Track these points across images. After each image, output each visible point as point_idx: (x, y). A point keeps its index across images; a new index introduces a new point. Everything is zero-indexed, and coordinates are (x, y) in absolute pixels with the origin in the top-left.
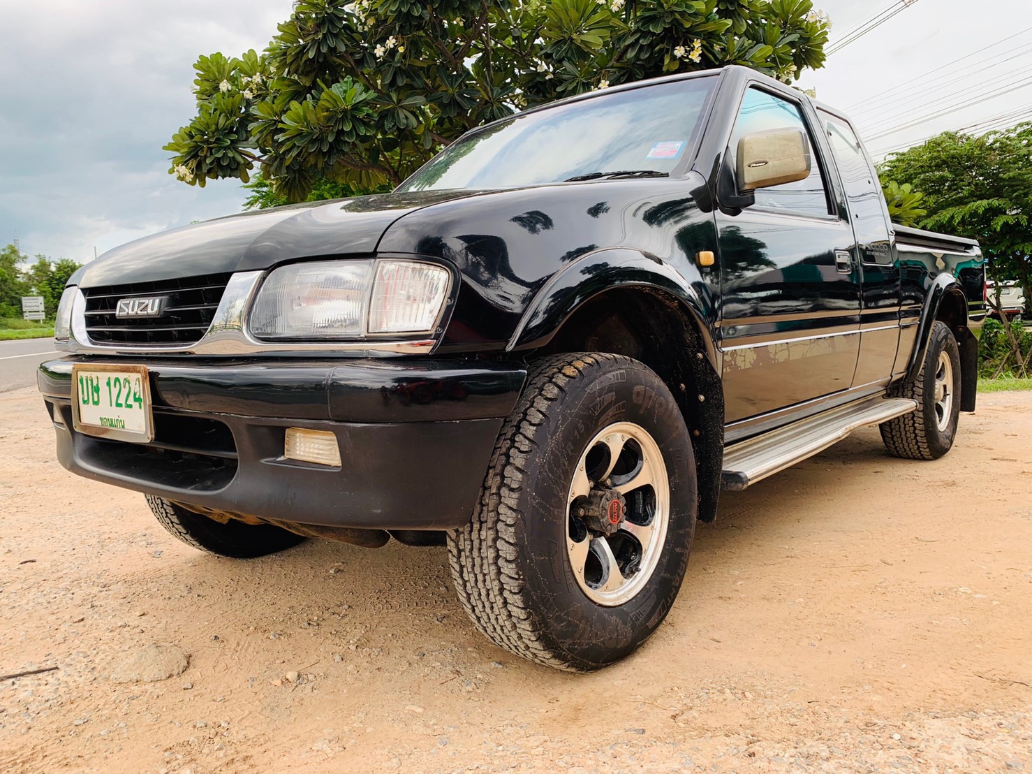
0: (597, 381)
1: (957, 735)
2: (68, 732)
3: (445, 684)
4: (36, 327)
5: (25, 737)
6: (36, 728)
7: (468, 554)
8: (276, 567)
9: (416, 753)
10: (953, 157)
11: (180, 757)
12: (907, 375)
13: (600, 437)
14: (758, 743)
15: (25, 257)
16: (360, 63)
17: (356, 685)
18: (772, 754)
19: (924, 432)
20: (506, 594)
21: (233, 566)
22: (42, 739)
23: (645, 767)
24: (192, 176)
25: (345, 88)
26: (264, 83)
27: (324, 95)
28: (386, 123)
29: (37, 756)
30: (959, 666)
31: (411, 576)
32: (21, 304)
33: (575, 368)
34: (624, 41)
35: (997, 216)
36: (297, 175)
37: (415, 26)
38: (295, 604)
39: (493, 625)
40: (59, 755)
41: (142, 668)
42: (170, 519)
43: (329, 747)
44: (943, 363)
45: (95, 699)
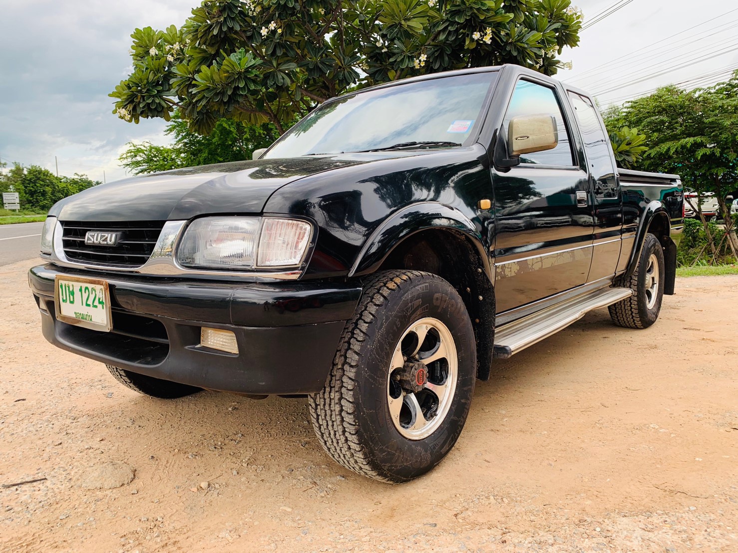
0: (409, 292)
1: (637, 529)
2: (55, 524)
3: (306, 491)
4: (13, 215)
5: (27, 527)
6: (34, 521)
7: (322, 407)
8: (192, 406)
9: (287, 540)
10: (670, 106)
11: (131, 541)
12: (626, 272)
13: (412, 328)
14: (509, 534)
15: (5, 164)
16: (250, 38)
17: (247, 492)
18: (517, 541)
19: (637, 310)
20: (347, 434)
21: (163, 404)
22: (39, 529)
23: (435, 550)
24: (129, 116)
25: (240, 57)
26: (182, 50)
27: (225, 62)
28: (268, 82)
29: (36, 541)
30: (645, 480)
31: (284, 413)
32: (2, 198)
33: (395, 283)
34: (438, 27)
35: (700, 148)
36: (205, 116)
37: (290, 14)
38: (206, 434)
39: (338, 454)
40: (50, 540)
41: (104, 479)
42: (119, 373)
43: (230, 535)
44: (652, 262)
45: (73, 500)
